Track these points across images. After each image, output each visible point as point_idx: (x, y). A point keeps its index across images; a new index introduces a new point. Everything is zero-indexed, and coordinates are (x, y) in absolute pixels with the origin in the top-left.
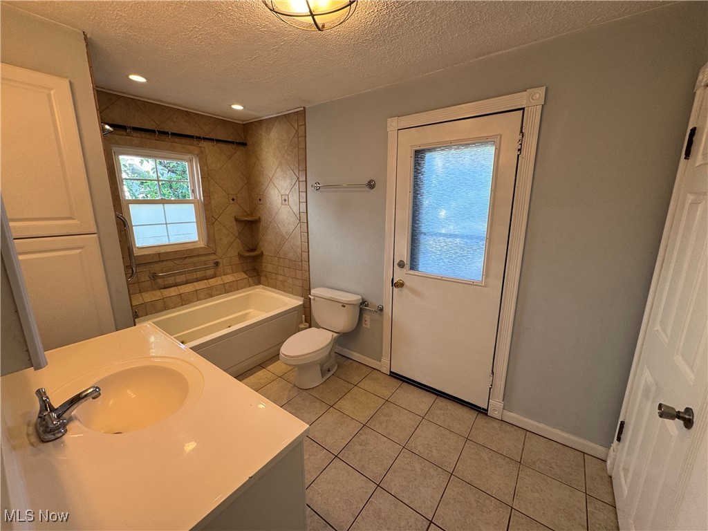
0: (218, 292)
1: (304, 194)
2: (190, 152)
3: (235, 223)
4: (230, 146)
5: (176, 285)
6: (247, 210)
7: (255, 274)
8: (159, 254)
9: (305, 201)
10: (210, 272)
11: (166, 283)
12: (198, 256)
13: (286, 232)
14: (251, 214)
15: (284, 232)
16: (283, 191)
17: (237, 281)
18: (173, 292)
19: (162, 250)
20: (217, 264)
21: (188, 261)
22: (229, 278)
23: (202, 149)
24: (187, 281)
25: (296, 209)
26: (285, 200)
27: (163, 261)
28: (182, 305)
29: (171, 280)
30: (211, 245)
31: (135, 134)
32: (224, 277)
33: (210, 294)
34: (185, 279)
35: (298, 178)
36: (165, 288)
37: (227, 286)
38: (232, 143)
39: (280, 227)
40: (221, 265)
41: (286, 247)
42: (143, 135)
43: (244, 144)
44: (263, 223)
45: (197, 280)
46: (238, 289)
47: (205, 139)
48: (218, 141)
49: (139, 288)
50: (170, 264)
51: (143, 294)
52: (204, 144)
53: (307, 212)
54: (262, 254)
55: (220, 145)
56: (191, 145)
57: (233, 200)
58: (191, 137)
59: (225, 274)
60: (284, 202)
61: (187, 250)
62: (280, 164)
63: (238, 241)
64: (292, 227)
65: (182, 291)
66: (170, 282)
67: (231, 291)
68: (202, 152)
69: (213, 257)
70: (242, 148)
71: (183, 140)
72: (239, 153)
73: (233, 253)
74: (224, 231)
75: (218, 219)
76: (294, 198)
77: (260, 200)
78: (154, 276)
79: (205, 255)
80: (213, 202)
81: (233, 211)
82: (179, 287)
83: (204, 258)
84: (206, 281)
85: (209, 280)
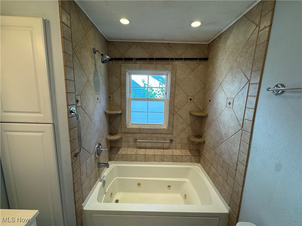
0: (168, 160)
1: (253, 100)
2: (166, 69)
3: (189, 116)
4: (194, 62)
5: (146, 148)
6: (201, 107)
7: (198, 154)
8: (140, 129)
9: (254, 107)
10: (166, 145)
11: (141, 145)
12: (161, 134)
13: (225, 134)
14: (202, 111)
15: (223, 133)
16: (229, 94)
17: (182, 156)
18: (142, 152)
19: (142, 127)
20: (171, 141)
21: (154, 135)
22: (177, 152)
23: (174, 66)
24: (152, 147)
25: (240, 115)
26: (230, 104)
27: (141, 133)
28: (145, 161)
29: (143, 145)
30: (170, 128)
31: (138, 62)
32: (174, 150)
33: (162, 159)
34: (151, 146)
35: (249, 81)
36: (140, 148)
37: (174, 158)
38: (196, 59)
39: (221, 127)
40: (174, 142)
41: (223, 146)
42: (142, 62)
43: (206, 59)
44: (209, 120)
45: (158, 148)
46: (182, 162)
47: (177, 59)
48: (186, 59)
49: (128, 144)
50: (145, 135)
51: (129, 148)
52: (177, 63)
53: (254, 120)
54: (204, 142)
55: (187, 62)
56: (168, 64)
57: (191, 99)
58: (168, 59)
59: (176, 148)
60: (228, 105)
61: (154, 129)
62: (231, 68)
63: (189, 128)
64: (232, 132)
65: (147, 153)
66: (143, 146)
67: (176, 162)
68: (174, 68)
69: (170, 136)
70: (204, 62)
71: (163, 62)
72: (201, 66)
73: (184, 136)
74: (181, 120)
75: (178, 112)
76: (240, 103)
77: (210, 101)
78: (135, 141)
79: (165, 134)
80: (176, 101)
81: (189, 107)
82: (147, 150)
83: (164, 136)
84: (162, 150)
85: (165, 150)
